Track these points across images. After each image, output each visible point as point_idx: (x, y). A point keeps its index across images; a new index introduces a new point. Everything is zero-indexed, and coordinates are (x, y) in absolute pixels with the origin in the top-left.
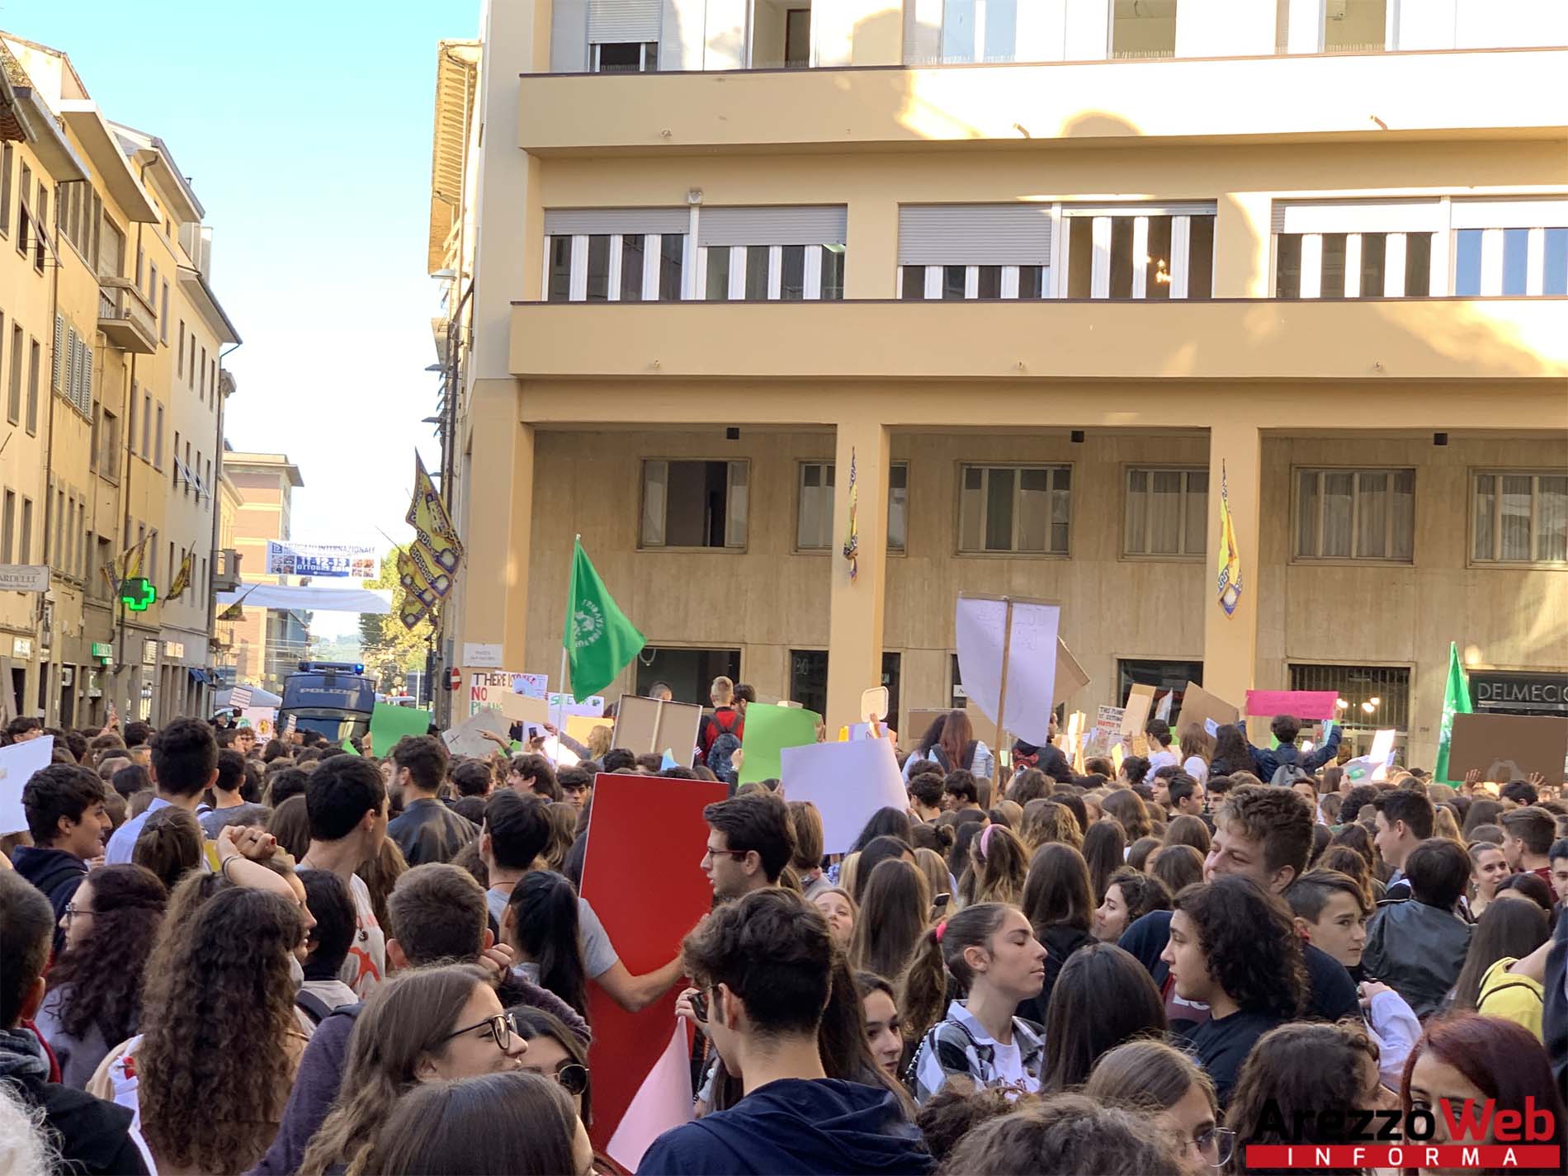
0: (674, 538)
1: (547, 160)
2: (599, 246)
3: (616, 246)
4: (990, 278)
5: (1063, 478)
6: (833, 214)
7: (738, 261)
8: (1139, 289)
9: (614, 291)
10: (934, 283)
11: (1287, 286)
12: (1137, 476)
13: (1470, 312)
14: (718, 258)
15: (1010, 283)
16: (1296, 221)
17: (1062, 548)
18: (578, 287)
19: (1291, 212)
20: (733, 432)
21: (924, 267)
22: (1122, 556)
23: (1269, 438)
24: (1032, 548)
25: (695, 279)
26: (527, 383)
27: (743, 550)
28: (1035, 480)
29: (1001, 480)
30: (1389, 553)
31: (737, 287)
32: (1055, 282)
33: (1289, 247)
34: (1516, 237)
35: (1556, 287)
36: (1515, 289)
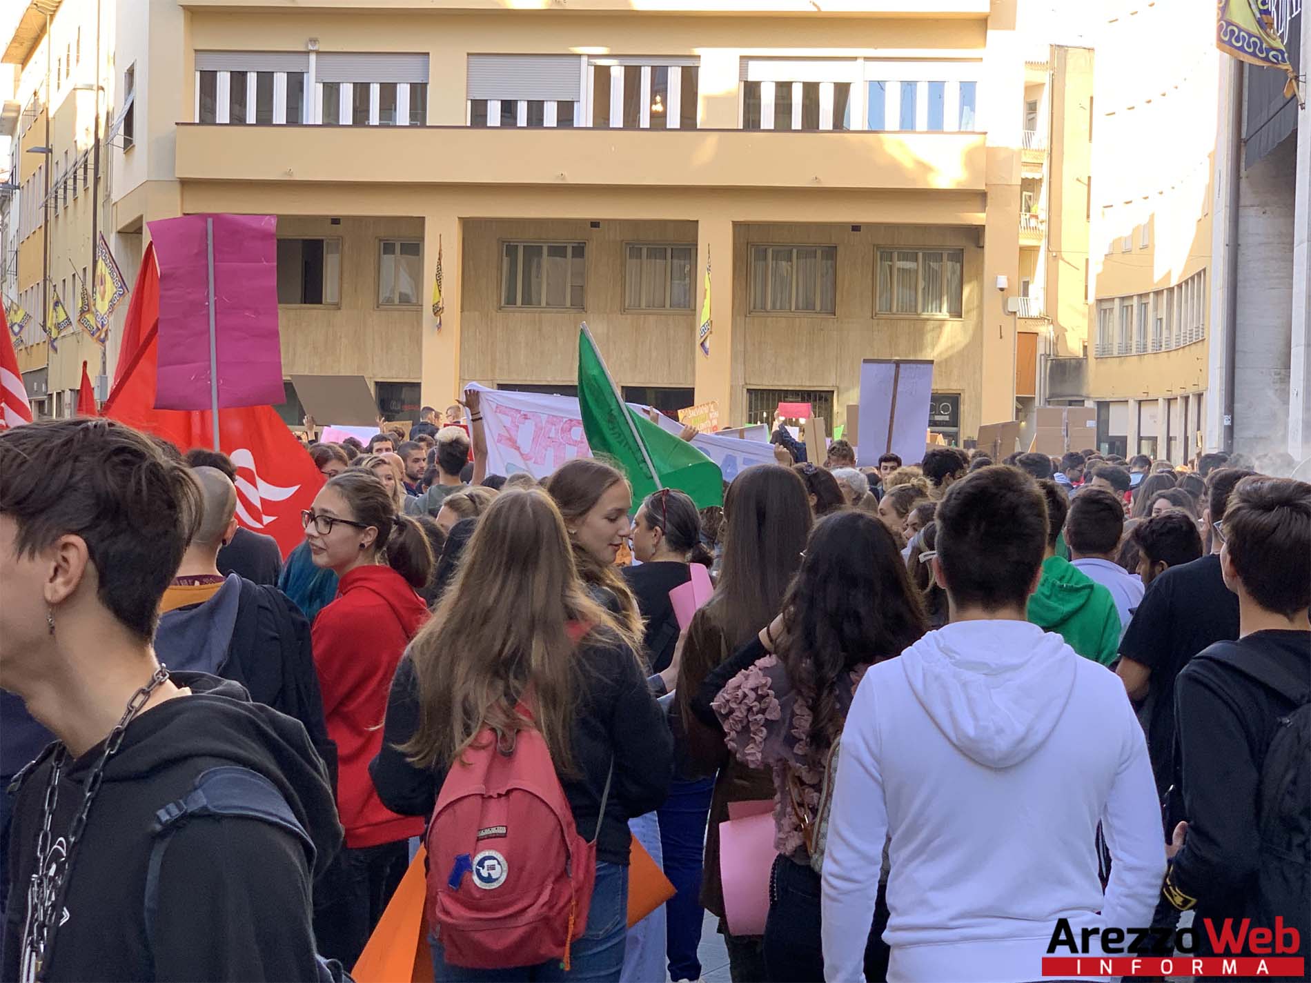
0: (283, 297)
1: (198, 15)
2: (239, 80)
3: (252, 81)
4: (536, 109)
5: (579, 251)
6: (419, 60)
7: (347, 95)
8: (645, 122)
9: (251, 117)
10: (494, 114)
11: (752, 122)
12: (635, 250)
13: (878, 141)
14: (331, 91)
15: (550, 115)
16: (756, 72)
17: (579, 304)
18: (223, 112)
19: (753, 65)
20: (336, 221)
21: (487, 100)
22: (624, 310)
23: (735, 224)
24: (555, 304)
25: (313, 109)
26: (185, 183)
27: (337, 306)
28: (557, 251)
29: (533, 252)
30: (818, 308)
31: (346, 116)
32: (584, 114)
33: (751, 91)
34: (909, 87)
35: (936, 125)
36: (907, 124)
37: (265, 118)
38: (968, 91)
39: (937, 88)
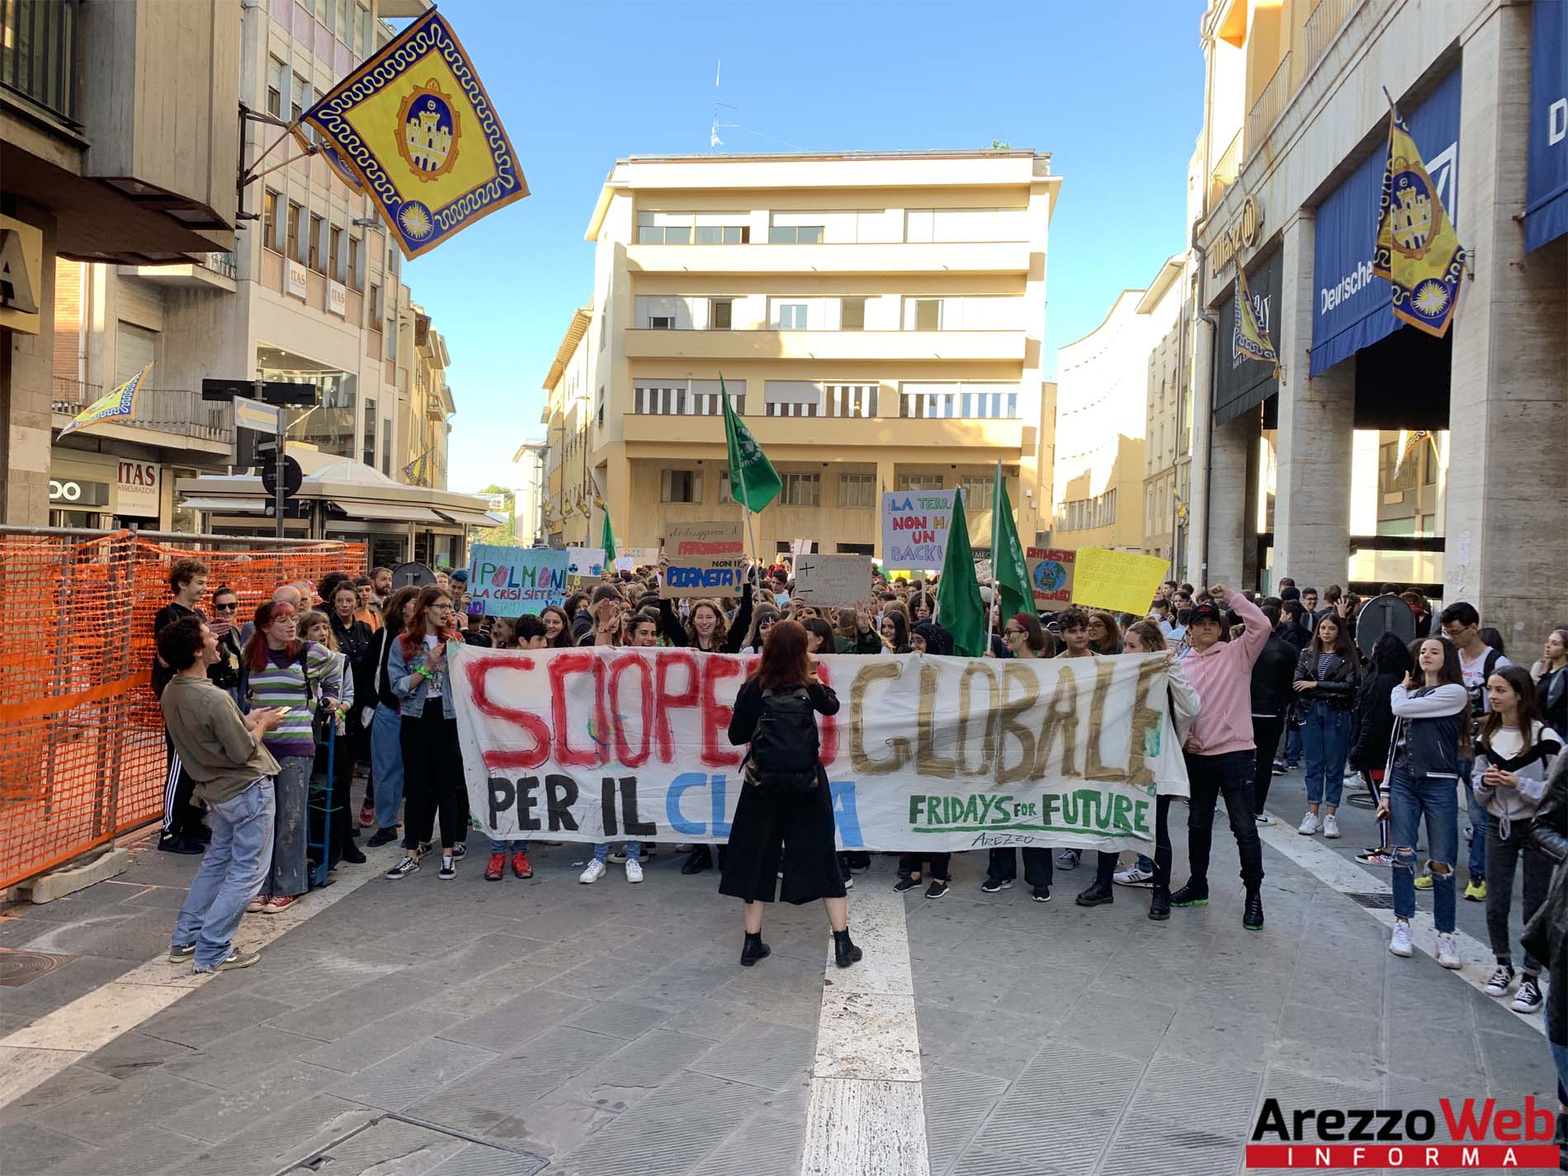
0: (674, 499)
1: (634, 361)
2: (654, 393)
3: (660, 393)
4: (798, 407)
5: (817, 478)
6: (741, 383)
7: (706, 400)
8: (851, 414)
9: (660, 410)
10: (778, 410)
11: (904, 414)
12: (844, 477)
13: (965, 422)
14: (698, 400)
15: (805, 411)
16: (907, 389)
17: (817, 503)
18: (646, 408)
19: (905, 386)
20: (700, 462)
21: (774, 404)
22: (838, 507)
23: (896, 464)
24: (805, 504)
25: (690, 407)
26: (628, 443)
27: (701, 504)
28: (807, 478)
29: (794, 478)
31: (706, 410)
32: (821, 410)
33: (904, 398)
34: (982, 397)
35: (996, 415)
36: (982, 415)
37: (666, 412)
38: (1012, 399)
39: (996, 397)
